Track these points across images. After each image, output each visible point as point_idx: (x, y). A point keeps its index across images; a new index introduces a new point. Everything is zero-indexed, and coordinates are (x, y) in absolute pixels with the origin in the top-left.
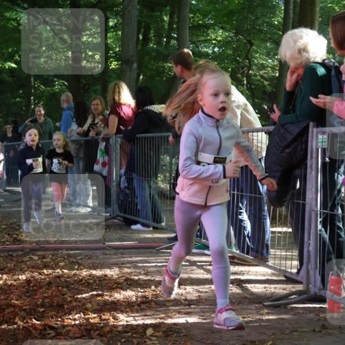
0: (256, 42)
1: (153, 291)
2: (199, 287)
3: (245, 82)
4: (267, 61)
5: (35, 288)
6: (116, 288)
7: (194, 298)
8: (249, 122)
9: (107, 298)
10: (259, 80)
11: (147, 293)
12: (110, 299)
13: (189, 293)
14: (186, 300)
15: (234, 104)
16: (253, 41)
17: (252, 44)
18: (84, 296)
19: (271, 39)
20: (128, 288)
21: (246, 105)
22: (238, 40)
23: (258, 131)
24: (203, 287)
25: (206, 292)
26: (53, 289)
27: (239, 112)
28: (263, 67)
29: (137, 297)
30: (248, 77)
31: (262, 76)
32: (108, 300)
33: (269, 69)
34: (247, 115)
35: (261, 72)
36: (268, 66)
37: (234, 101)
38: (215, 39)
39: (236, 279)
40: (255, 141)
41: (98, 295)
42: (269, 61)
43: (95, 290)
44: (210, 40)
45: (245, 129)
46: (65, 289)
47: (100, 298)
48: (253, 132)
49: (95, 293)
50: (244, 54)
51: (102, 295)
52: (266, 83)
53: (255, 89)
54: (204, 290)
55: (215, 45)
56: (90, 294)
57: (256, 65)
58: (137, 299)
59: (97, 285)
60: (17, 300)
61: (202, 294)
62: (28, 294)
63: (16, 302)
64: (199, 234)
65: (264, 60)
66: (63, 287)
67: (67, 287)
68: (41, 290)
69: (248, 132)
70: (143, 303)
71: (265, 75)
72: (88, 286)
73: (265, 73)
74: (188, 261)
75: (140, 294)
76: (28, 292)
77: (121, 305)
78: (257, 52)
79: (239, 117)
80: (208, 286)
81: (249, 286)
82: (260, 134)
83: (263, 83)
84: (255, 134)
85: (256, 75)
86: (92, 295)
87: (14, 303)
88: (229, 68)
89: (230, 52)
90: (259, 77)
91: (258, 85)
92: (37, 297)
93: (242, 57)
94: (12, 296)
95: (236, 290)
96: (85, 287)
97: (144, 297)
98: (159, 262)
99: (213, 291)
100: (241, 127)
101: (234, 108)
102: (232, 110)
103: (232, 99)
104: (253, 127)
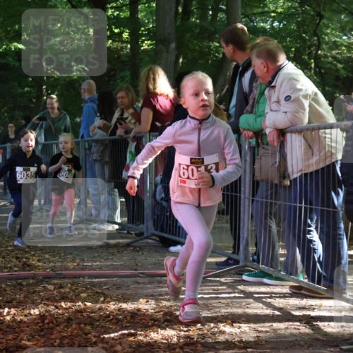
0: (327, 14)
1: (200, 329)
2: (258, 325)
3: (313, 65)
4: (341, 38)
5: (51, 325)
6: (153, 325)
7: (251, 339)
9: (141, 338)
10: (331, 63)
11: (191, 333)
12: (145, 340)
13: (245, 332)
14: (241, 341)
15: (301, 93)
16: (323, 13)
17: (321, 17)
18: (112, 335)
19: (346, 10)
20: (167, 326)
21: (316, 94)
22: (303, 12)
23: (331, 127)
24: (262, 325)
25: (267, 332)
26: (74, 326)
27: (306, 103)
28: (336, 46)
29: (179, 337)
30: (317, 58)
31: (334, 58)
32: (142, 341)
33: (343, 48)
34: (317, 106)
35: (333, 52)
36: (342, 45)
37: (301, 90)
38: (274, 12)
39: (304, 316)
41: (130, 335)
42: (344, 38)
43: (126, 328)
44: (269, 12)
45: (315, 124)
46: (88, 327)
47: (132, 339)
48: (325, 128)
49: (126, 332)
50: (312, 30)
51: (134, 335)
52: (340, 66)
53: (325, 74)
54: (264, 329)
55: (274, 19)
56: (120, 333)
57: (327, 43)
58: (178, 340)
59: (128, 322)
60: (29, 340)
61: (261, 335)
62: (43, 333)
63: (28, 343)
64: (255, 257)
65: (337, 37)
66: (85, 324)
67: (91, 324)
68: (58, 328)
69: (319, 128)
70: (186, 344)
71: (339, 56)
72: (117, 323)
73: (338, 53)
74: (242, 292)
75: (182, 333)
76: (42, 331)
77: (159, 347)
78: (328, 27)
79: (307, 109)
80: (268, 324)
81: (321, 324)
82: (334, 131)
83: (336, 66)
84: (328, 131)
85: (326, 56)
86: (123, 334)
87: (25, 344)
88: (292, 47)
89: (293, 27)
90: (330, 59)
91: (330, 68)
92: (53, 337)
93: (309, 34)
94: (22, 335)
95: (304, 329)
96: (114, 324)
97: (188, 337)
98: (205, 294)
99: (275, 330)
100: (309, 122)
101: (301, 98)
102: (297, 101)
103: (299, 86)
104: (326, 122)
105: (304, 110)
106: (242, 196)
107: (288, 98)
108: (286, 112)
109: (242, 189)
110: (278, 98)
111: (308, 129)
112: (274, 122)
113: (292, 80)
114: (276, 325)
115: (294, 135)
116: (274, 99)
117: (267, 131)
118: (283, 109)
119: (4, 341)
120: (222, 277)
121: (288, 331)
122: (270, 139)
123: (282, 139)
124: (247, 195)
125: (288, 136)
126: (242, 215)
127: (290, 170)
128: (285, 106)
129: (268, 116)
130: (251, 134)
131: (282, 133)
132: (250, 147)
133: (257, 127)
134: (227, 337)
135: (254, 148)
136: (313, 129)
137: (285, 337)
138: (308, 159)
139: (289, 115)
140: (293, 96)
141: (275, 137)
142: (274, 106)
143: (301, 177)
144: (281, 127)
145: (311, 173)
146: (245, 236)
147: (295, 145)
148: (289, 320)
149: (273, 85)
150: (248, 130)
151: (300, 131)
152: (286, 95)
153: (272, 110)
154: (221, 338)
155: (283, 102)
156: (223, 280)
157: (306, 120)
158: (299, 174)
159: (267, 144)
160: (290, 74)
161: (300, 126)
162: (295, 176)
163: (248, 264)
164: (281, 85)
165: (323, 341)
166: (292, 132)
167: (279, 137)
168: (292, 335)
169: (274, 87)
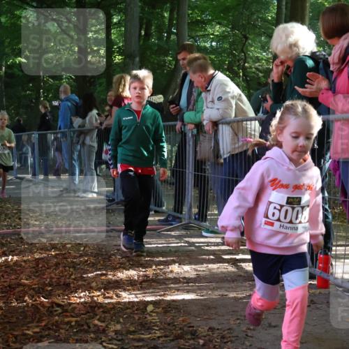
0: (251, 37)
1: (154, 270)
2: (198, 266)
3: (241, 74)
4: (261, 54)
5: (43, 268)
6: (120, 267)
7: (193, 276)
8: (244, 112)
9: (110, 277)
10: (254, 73)
11: (148, 273)
12: (113, 278)
13: (187, 272)
14: (184, 278)
15: (230, 95)
16: (248, 35)
17: (247, 38)
18: (89, 275)
19: (265, 33)
20: (130, 268)
21: (240, 95)
22: (234, 35)
23: (251, 119)
24: (200, 266)
25: (203, 271)
26: (61, 269)
27: (233, 102)
28: (258, 60)
29: (139, 276)
30: (244, 69)
31: (257, 69)
32: (111, 279)
33: (263, 61)
35: (257, 64)
36: (262, 59)
37: (229, 92)
38: (213, 34)
39: (231, 259)
40: (249, 129)
41: (102, 275)
42: (264, 54)
43: (100, 270)
44: (208, 35)
45: (239, 118)
46: (71, 270)
47: (103, 278)
48: (247, 121)
49: (99, 273)
50: (240, 47)
51: (106, 275)
52: (261, 75)
53: (251, 80)
54: (202, 269)
55: (213, 40)
56: (95, 273)
57: (251, 58)
58: (138, 278)
59: (102, 265)
60: (27, 280)
61: (199, 273)
62: (37, 274)
63: (26, 282)
64: (197, 216)
65: (259, 53)
66: (70, 268)
67: (74, 267)
68: (48, 270)
69: (242, 121)
70: (144, 281)
71: (260, 67)
72: (93, 266)
73: (259, 65)
74: (187, 242)
75: (142, 273)
76: (37, 272)
77: (124, 283)
78: (252, 46)
79: (234, 106)
80: (205, 265)
81: (243, 265)
82: (253, 122)
83: (258, 75)
85: (251, 68)
86: (97, 275)
87: (24, 283)
88: (226, 61)
89: (226, 46)
90: (254, 69)
91: (254, 77)
92: (45, 277)
93: (238, 51)
94: (22, 276)
95: (231, 269)
96: (90, 267)
97: (146, 276)
98: (160, 244)
99: (210, 270)
100: (236, 116)
101: (230, 98)
102: (227, 100)
103: (228, 90)
104: (247, 116)
105: (232, 107)
106: (187, 171)
107: (220, 99)
108: (218, 109)
109: (187, 166)
110: (213, 98)
111: (234, 122)
112: (210, 116)
113: (223, 85)
114: (211, 266)
115: (224, 126)
116: (210, 99)
117: (205, 123)
118: (216, 106)
119: (8, 280)
120: (173, 231)
121: (220, 270)
122: (206, 128)
123: (215, 128)
124: (190, 171)
125: (220, 126)
126: (187, 185)
127: (222, 152)
128: (218, 104)
129: (205, 112)
130: (193, 126)
131: (215, 124)
132: (192, 135)
133: (197, 120)
134: (174, 275)
135: (195, 136)
136: (238, 121)
137: (217, 274)
138: (235, 144)
139: (221, 111)
140: (224, 97)
141: (211, 127)
142: (210, 105)
143: (229, 157)
144: (214, 120)
145: (237, 154)
146: (189, 201)
147: (225, 133)
148: (220, 262)
149: (208, 89)
150: (191, 123)
151: (228, 123)
152: (218, 96)
153: (207, 107)
154: (170, 276)
155: (216, 101)
156: (173, 233)
157: (233, 115)
158: (228, 155)
159: (205, 132)
160: (220, 81)
161: (228, 119)
162: (225, 156)
163: (192, 222)
164: (215, 89)
165: (244, 277)
166: (222, 123)
167: (213, 127)
168: (222, 273)
169: (209, 91)
